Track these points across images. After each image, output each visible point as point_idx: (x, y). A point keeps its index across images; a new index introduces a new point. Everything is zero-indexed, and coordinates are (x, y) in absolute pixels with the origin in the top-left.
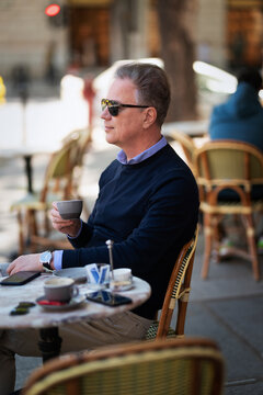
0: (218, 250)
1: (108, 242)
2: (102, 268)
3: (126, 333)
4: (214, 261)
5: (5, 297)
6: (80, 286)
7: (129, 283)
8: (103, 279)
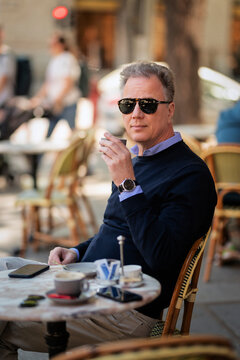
0: (221, 253)
1: (120, 238)
2: (112, 264)
3: (130, 333)
4: (217, 264)
5: (14, 290)
6: (90, 281)
7: (139, 280)
8: (113, 275)
